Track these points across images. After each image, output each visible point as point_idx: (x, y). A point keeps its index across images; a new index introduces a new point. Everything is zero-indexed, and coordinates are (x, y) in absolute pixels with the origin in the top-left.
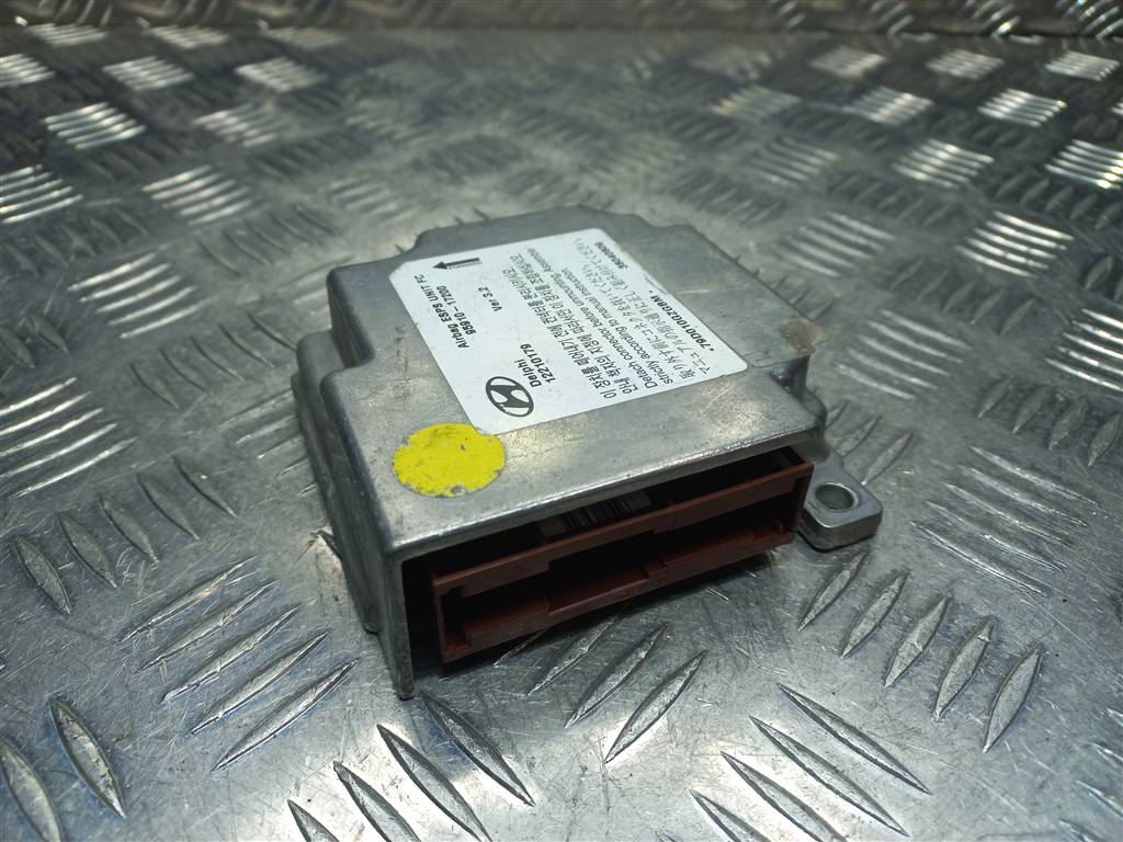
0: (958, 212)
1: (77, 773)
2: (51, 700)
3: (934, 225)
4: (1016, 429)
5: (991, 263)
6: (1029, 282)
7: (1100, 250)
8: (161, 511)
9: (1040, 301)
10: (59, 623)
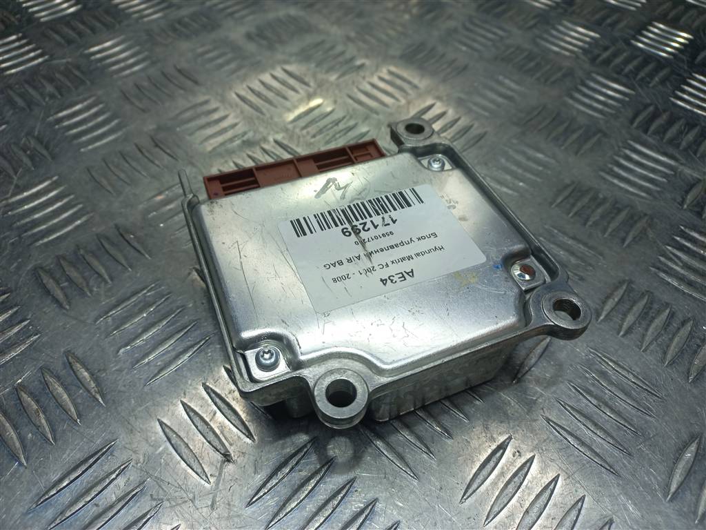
0: (570, 73)
1: (81, 386)
2: (65, 352)
3: (554, 83)
5: (582, 108)
6: (601, 122)
7: (648, 101)
8: (111, 255)
9: (605, 135)
10: (64, 314)
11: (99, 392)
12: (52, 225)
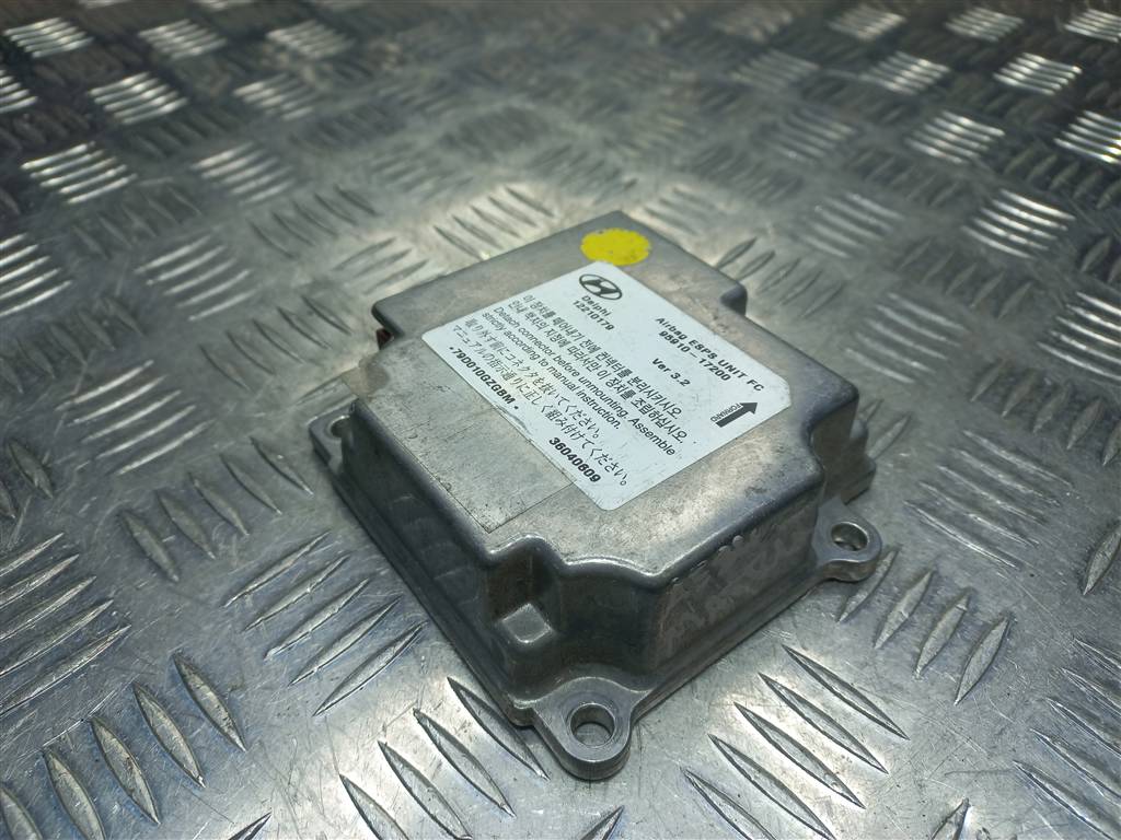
0: (965, 190)
1: (202, 715)
2: (174, 656)
3: (942, 205)
4: (1005, 413)
5: (994, 244)
6: (1029, 264)
7: (1100, 231)
8: (246, 488)
9: (1038, 285)
10: (169, 589)
11: (234, 727)
12: (145, 440)
